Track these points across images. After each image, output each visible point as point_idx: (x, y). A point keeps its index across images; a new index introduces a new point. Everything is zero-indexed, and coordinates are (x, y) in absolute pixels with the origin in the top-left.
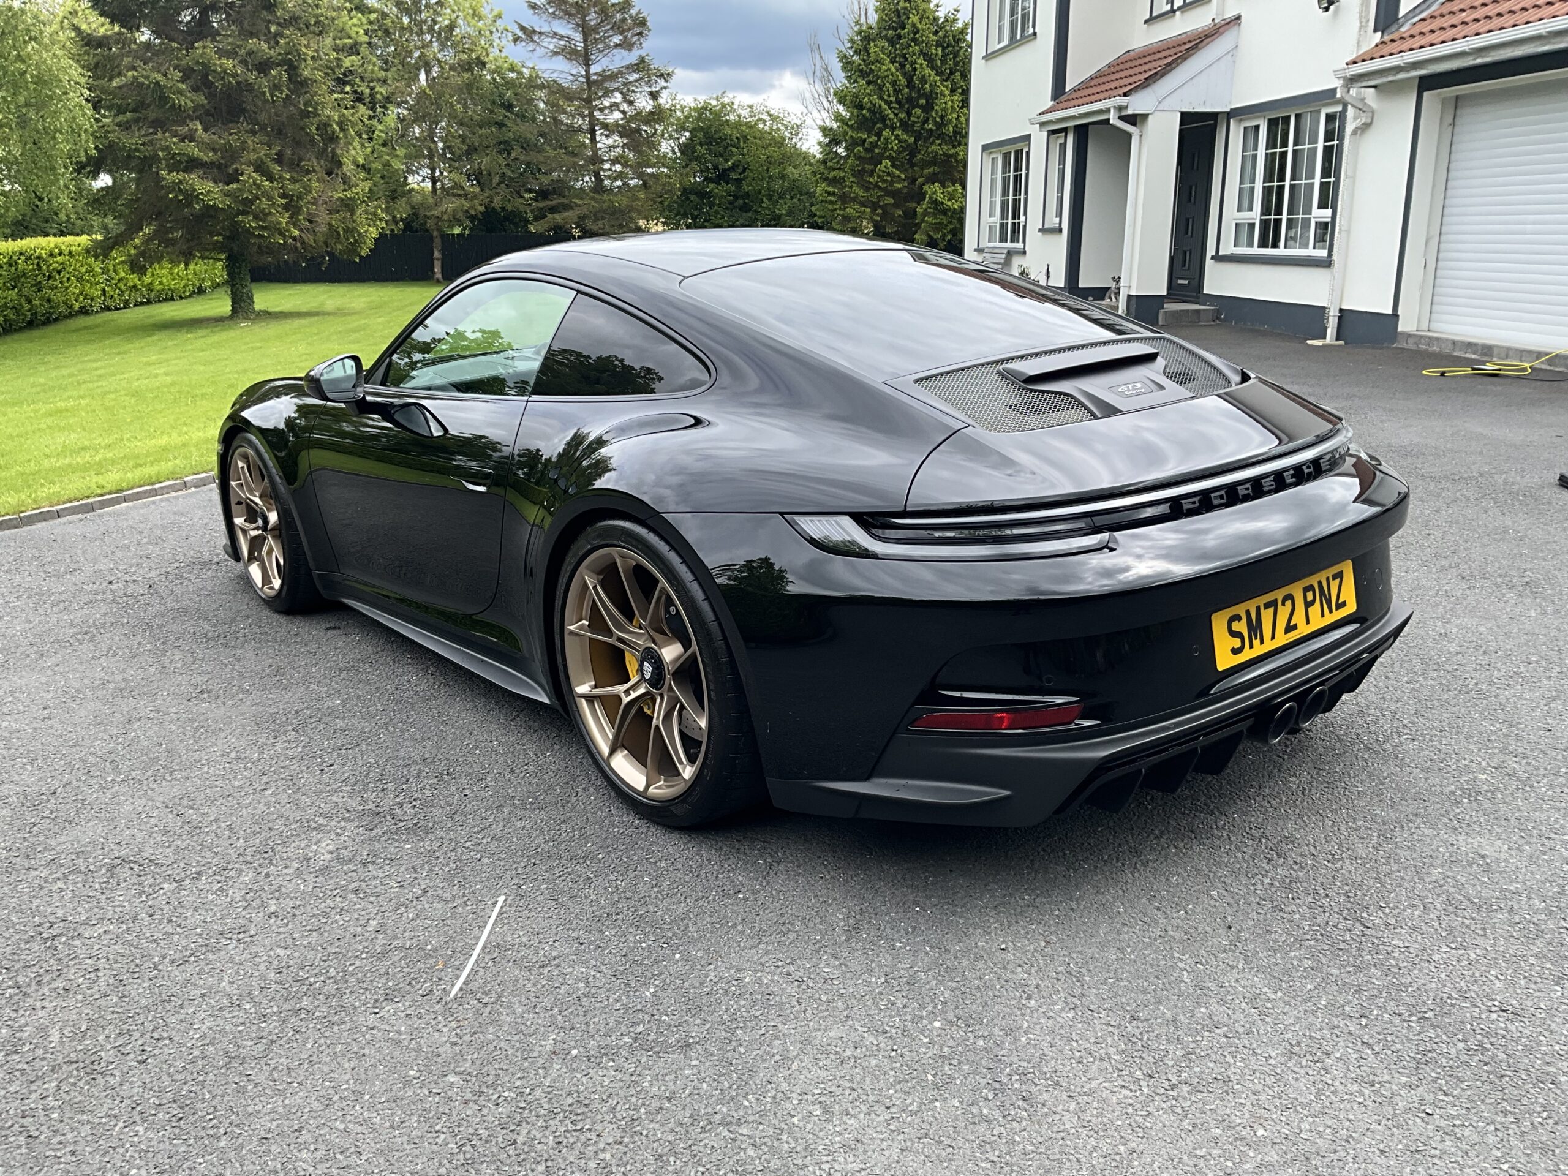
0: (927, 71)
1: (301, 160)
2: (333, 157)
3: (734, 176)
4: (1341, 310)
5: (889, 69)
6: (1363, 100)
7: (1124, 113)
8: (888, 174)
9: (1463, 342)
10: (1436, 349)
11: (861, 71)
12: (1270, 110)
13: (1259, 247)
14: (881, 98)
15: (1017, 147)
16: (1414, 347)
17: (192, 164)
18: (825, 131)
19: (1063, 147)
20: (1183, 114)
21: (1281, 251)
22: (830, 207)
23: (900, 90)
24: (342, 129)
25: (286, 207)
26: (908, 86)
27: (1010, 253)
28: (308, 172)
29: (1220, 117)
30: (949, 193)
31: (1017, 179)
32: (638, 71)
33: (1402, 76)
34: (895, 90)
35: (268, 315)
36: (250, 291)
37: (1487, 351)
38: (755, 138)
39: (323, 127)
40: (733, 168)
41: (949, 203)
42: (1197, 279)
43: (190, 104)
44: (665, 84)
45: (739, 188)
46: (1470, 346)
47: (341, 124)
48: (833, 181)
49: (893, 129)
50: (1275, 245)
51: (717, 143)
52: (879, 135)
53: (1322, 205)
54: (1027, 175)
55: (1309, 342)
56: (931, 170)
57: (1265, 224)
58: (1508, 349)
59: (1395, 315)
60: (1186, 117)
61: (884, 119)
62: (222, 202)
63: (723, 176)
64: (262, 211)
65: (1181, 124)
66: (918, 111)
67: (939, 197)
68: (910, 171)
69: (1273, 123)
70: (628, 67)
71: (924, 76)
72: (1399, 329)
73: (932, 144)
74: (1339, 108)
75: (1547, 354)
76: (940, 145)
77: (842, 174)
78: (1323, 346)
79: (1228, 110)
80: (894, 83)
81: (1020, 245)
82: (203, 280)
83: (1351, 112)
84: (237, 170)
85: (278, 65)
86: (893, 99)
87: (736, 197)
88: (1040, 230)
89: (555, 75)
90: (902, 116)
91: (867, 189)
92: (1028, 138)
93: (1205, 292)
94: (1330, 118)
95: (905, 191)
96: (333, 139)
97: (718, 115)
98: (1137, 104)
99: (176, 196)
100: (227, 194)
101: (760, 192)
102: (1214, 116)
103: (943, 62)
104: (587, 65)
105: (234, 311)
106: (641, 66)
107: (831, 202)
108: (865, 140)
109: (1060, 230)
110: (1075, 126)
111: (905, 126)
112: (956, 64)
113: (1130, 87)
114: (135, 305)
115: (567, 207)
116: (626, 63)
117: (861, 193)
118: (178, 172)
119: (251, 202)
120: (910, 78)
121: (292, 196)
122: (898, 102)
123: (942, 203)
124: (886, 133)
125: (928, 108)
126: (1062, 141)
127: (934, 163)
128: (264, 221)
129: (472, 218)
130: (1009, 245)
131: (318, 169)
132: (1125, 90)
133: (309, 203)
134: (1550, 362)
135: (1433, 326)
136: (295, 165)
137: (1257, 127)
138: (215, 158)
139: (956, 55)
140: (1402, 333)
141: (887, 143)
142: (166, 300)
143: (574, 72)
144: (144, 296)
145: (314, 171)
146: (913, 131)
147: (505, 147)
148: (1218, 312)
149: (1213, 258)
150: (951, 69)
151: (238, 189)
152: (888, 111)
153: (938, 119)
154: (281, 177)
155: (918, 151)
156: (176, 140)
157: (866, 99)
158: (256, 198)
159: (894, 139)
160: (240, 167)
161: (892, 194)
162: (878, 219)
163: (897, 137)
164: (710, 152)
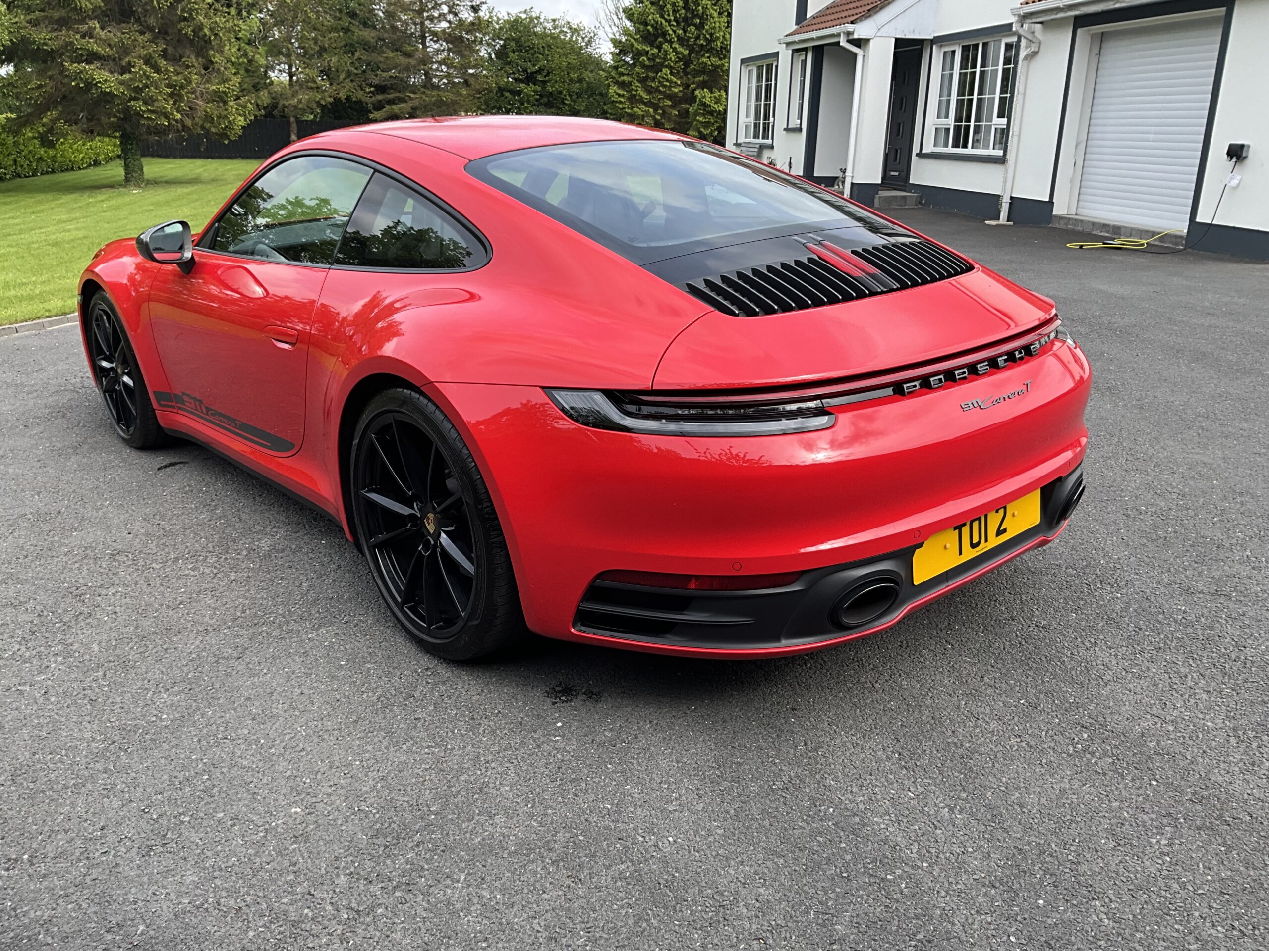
1: (181, 57)
3: (540, 78)
4: (1012, 198)
6: (1033, 33)
7: (851, 37)
8: (667, 80)
9: (1099, 224)
10: (1080, 228)
12: (964, 38)
13: (953, 147)
14: (662, 17)
15: (769, 61)
16: (1064, 227)
17: (92, 57)
18: (615, 42)
19: (804, 63)
20: (897, 40)
21: (969, 151)
22: (620, 106)
23: (678, 11)
24: (214, 34)
25: (171, 95)
26: (684, 8)
27: (762, 147)
28: (188, 67)
29: (925, 42)
30: (715, 97)
31: (768, 88)
33: (1061, 15)
34: (673, 11)
35: (155, 183)
36: (140, 163)
37: (1117, 230)
38: (557, 47)
39: (198, 30)
40: (540, 71)
41: (716, 106)
42: (905, 170)
43: (89, 6)
45: (544, 88)
46: (1105, 226)
47: (212, 30)
48: (622, 85)
49: (671, 42)
50: (965, 146)
51: (527, 51)
52: (659, 48)
53: (1000, 116)
54: (776, 85)
55: (987, 222)
56: (701, 79)
57: (957, 129)
58: (1132, 229)
59: (1051, 202)
60: (899, 42)
61: (664, 34)
62: (118, 89)
63: (530, 78)
64: (151, 98)
65: (896, 47)
66: (693, 28)
67: (707, 100)
68: (685, 78)
69: (965, 49)
72: (1055, 212)
73: (703, 56)
74: (1015, 39)
75: (1159, 234)
76: (709, 58)
77: (630, 80)
78: (997, 226)
79: (931, 37)
80: (673, 5)
81: (769, 141)
82: (98, 154)
83: (1023, 42)
84: (129, 63)
86: (672, 18)
87: (542, 96)
88: (785, 130)
90: (680, 32)
91: (649, 92)
92: (776, 55)
93: (911, 182)
94: (1009, 46)
95: (680, 94)
96: (206, 40)
97: (527, 27)
98: (861, 30)
99: (78, 84)
100: (122, 83)
101: (561, 92)
102: (921, 42)
105: (127, 180)
107: (621, 102)
108: (648, 52)
109: (800, 130)
110: (814, 47)
111: (681, 40)
113: (856, 17)
114: (42, 174)
115: (402, 100)
117: (645, 96)
118: (79, 64)
119: (141, 90)
120: (686, 1)
121: (176, 86)
122: (676, 20)
123: (710, 106)
124: (666, 46)
125: (700, 27)
126: (803, 58)
127: (704, 72)
128: (152, 106)
129: (323, 107)
130: (761, 141)
131: (196, 65)
132: (852, 19)
133: (189, 92)
134: (1162, 239)
135: (1080, 211)
136: (176, 60)
137: (953, 52)
138: (110, 53)
140: (1056, 216)
141: (666, 55)
142: (67, 170)
144: (49, 167)
145: (193, 66)
146: (688, 45)
147: (350, 48)
148: (921, 198)
149: (917, 155)
151: (131, 79)
152: (668, 28)
153: (708, 36)
154: (166, 70)
155: (692, 63)
156: (78, 36)
157: (650, 17)
158: (146, 86)
159: (673, 51)
160: (132, 60)
161: (670, 97)
162: (658, 117)
163: (675, 49)
164: (521, 58)
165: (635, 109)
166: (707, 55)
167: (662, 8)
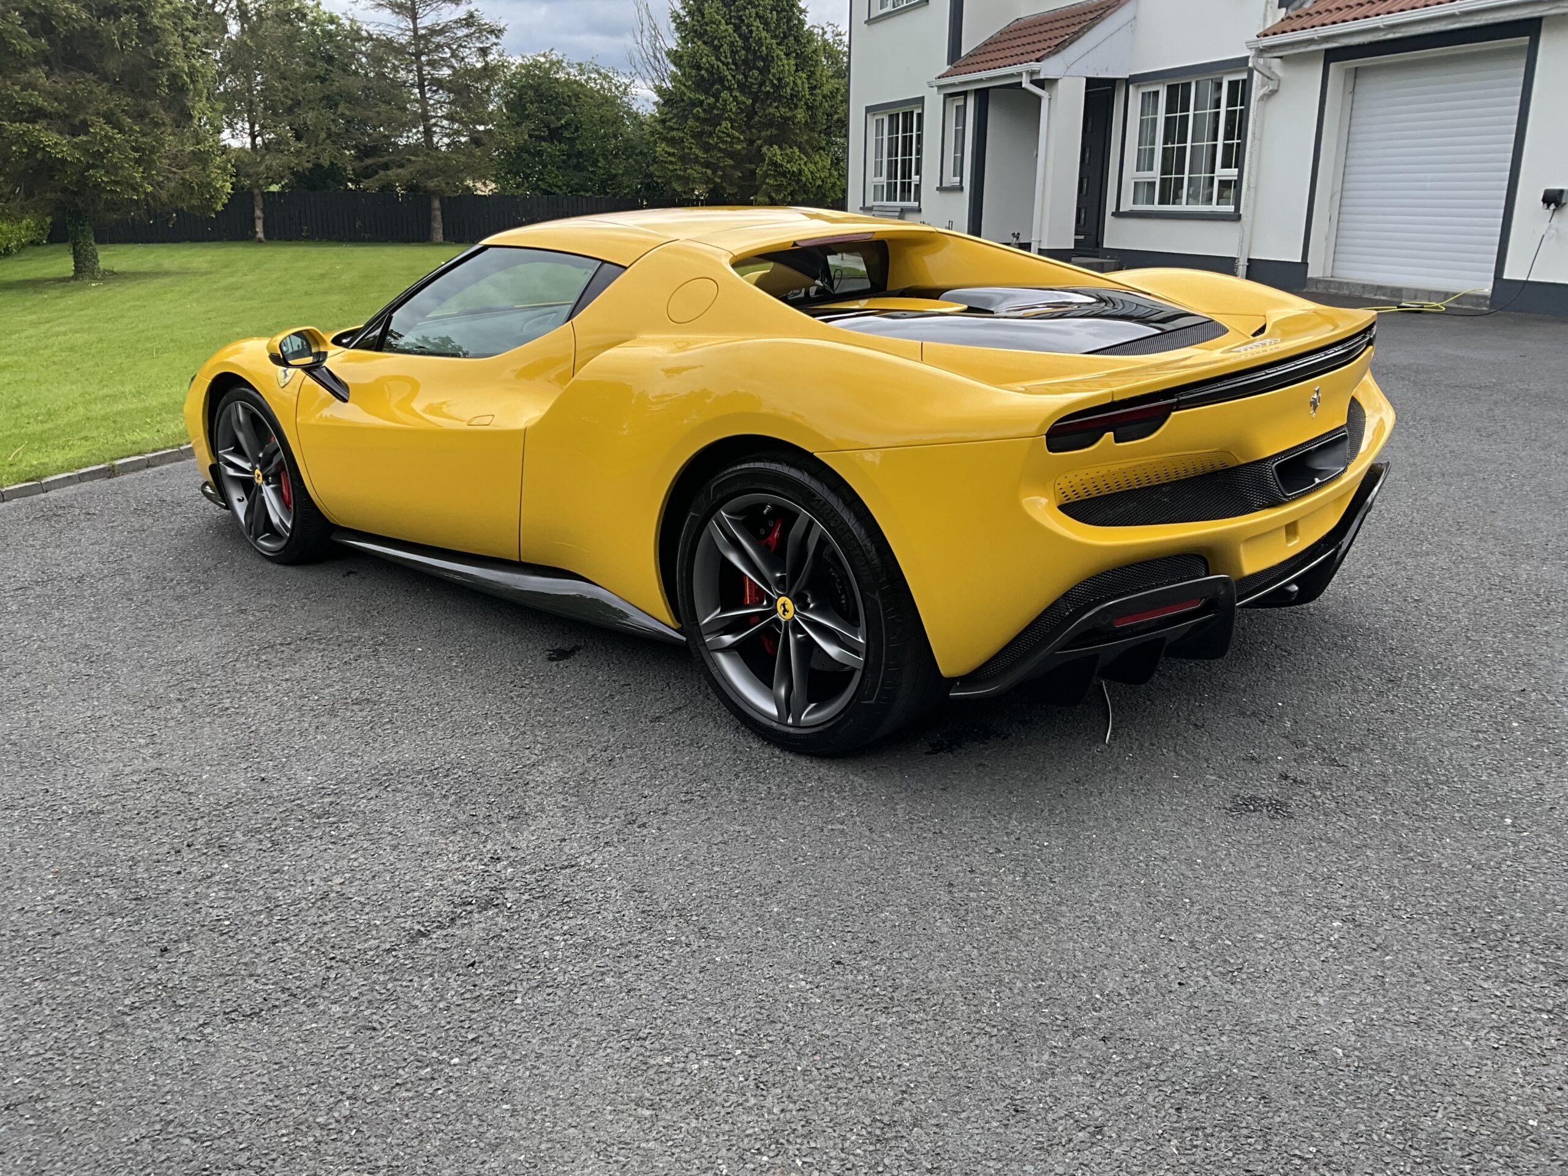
0: (764, 34)
1: (147, 112)
2: (182, 110)
3: (566, 134)
4: (1249, 260)
5: (726, 30)
6: (1271, 68)
7: (1035, 77)
8: (728, 135)
9: (1372, 286)
10: (1346, 292)
11: (695, 31)
12: (1170, 77)
13: (1160, 203)
14: (718, 59)
15: (907, 109)
16: (1325, 291)
17: (36, 114)
18: (659, 91)
19: (961, 111)
20: (1088, 80)
21: (1183, 207)
22: (671, 167)
23: (737, 52)
24: (193, 82)
25: (138, 162)
26: (743, 48)
27: (903, 211)
28: (157, 125)
29: (1118, 82)
30: (787, 155)
31: (907, 141)
32: (468, 25)
33: (1309, 49)
34: (732, 52)
35: (112, 276)
36: (94, 250)
37: (1397, 292)
38: (586, 96)
39: (174, 77)
40: (567, 125)
41: (789, 166)
42: (1097, 235)
43: (31, 49)
44: (496, 41)
45: (572, 146)
46: (1379, 288)
47: (191, 75)
48: (672, 142)
49: (730, 89)
50: (1177, 202)
51: (548, 101)
52: (716, 96)
54: (920, 138)
56: (769, 133)
57: (1166, 182)
58: (1417, 290)
59: (1304, 263)
60: (1091, 82)
61: (721, 80)
62: (71, 155)
63: (554, 135)
64: (114, 166)
65: (1087, 88)
66: (756, 73)
67: (779, 159)
68: (748, 133)
69: (1172, 90)
70: (456, 22)
71: (760, 39)
72: (1311, 275)
73: (770, 105)
74: (1244, 76)
75: (1455, 294)
76: (777, 107)
77: (682, 135)
79: (1127, 76)
80: (732, 44)
81: (913, 204)
83: (1256, 79)
84: (85, 121)
85: (127, 12)
86: (730, 61)
87: (569, 156)
88: (938, 189)
89: (381, 28)
90: (741, 77)
91: (706, 151)
92: (921, 100)
93: (1105, 246)
94: (1233, 85)
95: (744, 152)
96: (182, 89)
97: (547, 72)
98: (1048, 69)
99: (20, 148)
100: (76, 146)
101: (593, 151)
102: (1112, 83)
103: (778, 27)
104: (414, 18)
105: (79, 270)
106: (470, 20)
107: (671, 163)
109: (961, 189)
110: (976, 91)
111: (742, 87)
112: (790, 29)
113: (1043, 53)
115: (399, 164)
116: (454, 17)
117: (701, 154)
118: (21, 123)
119: (102, 155)
120: (745, 38)
121: (145, 149)
122: (735, 63)
123: (782, 166)
124: (725, 94)
125: (765, 71)
126: (962, 103)
127: (771, 125)
128: (116, 175)
129: (297, 175)
131: (168, 120)
133: (161, 157)
134: (1458, 301)
135: (1336, 273)
136: (140, 116)
137: (1156, 93)
138: (60, 108)
139: (789, 20)
140: (1311, 279)
141: (725, 105)
143: (402, 25)
145: (164, 124)
146: (750, 93)
148: (1120, 264)
149: (1113, 214)
150: (784, 33)
151: (88, 142)
152: (727, 73)
153: (775, 82)
154: (131, 129)
155: (756, 113)
156: (17, 88)
157: (704, 60)
158: (108, 151)
159: (732, 101)
160: (88, 117)
161: (731, 155)
162: (718, 180)
163: (735, 98)
164: (541, 110)
165: (689, 171)
166: (775, 104)
167: (717, 49)
